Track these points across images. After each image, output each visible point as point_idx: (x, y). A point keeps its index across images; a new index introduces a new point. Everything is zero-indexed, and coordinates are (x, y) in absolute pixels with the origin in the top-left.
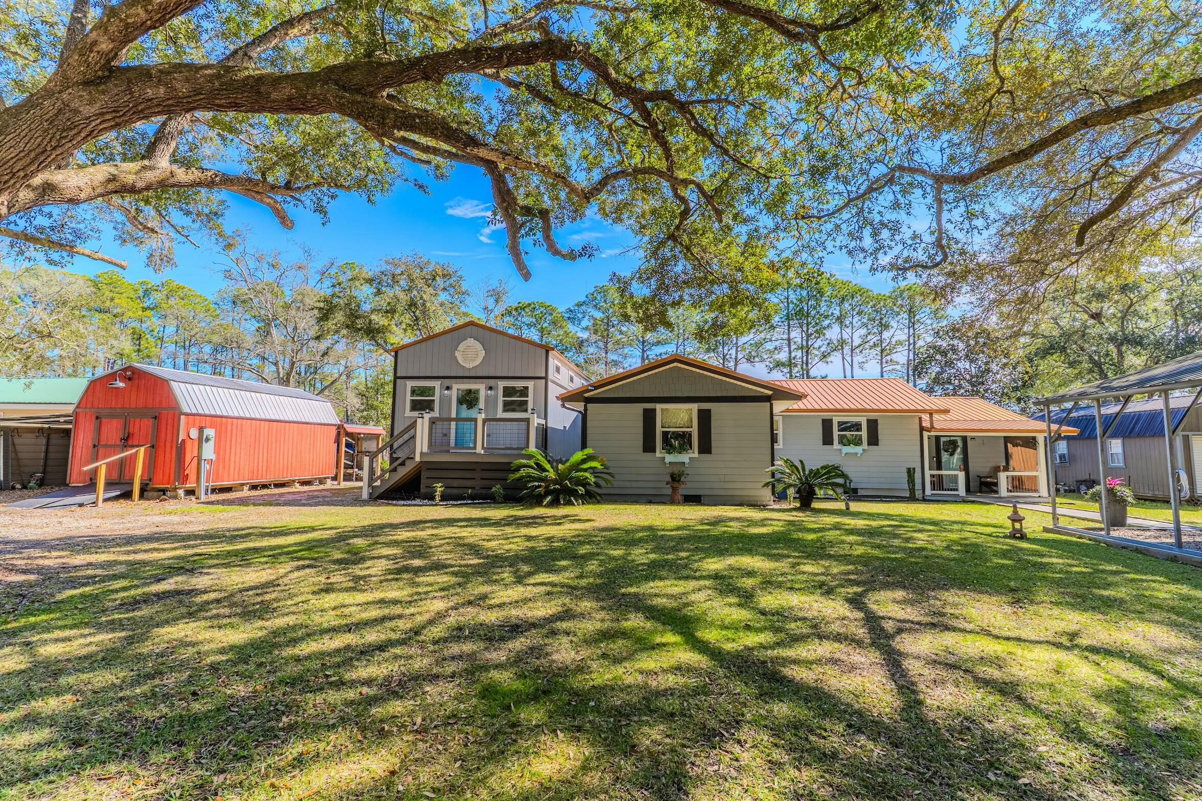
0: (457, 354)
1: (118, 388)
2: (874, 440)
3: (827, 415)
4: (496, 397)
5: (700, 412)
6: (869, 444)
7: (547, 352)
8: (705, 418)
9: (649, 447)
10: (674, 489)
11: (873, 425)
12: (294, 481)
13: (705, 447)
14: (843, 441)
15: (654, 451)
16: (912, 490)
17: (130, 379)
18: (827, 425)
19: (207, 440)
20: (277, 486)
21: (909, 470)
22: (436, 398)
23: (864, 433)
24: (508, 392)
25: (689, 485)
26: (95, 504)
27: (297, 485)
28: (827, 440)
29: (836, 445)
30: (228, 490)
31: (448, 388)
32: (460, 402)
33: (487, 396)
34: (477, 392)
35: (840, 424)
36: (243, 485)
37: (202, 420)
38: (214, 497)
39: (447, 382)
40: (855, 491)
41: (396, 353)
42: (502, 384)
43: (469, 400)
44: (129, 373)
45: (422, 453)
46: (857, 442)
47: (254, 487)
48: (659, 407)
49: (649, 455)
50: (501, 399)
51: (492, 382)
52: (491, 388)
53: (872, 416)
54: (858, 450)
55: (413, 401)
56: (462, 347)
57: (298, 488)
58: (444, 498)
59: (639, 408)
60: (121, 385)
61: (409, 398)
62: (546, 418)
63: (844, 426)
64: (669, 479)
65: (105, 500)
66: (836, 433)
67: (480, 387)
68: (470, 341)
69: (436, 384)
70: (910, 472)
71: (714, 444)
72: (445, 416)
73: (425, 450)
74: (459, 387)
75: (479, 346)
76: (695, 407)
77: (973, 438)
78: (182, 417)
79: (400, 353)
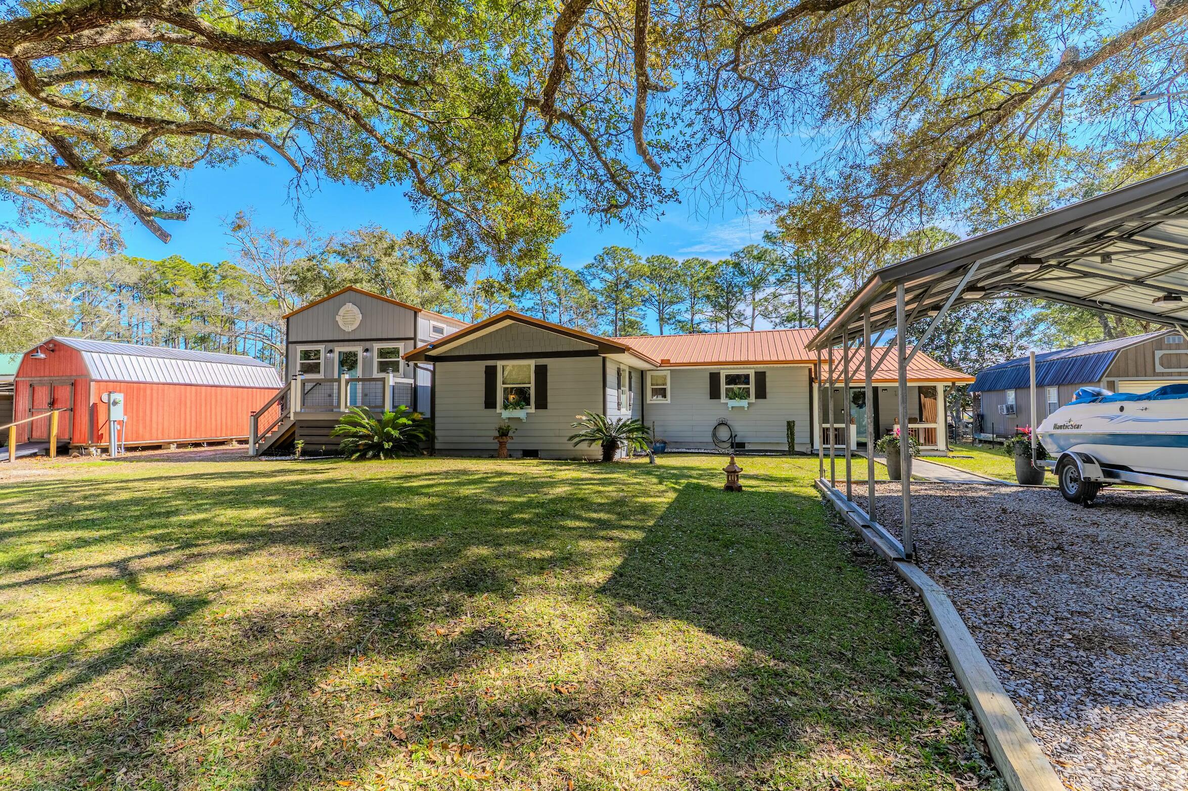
0: (338, 318)
1: (40, 359)
2: (761, 393)
3: (714, 369)
4: (372, 358)
5: (537, 367)
6: (756, 398)
7: (416, 314)
8: (541, 373)
9: (490, 403)
10: (502, 444)
11: (761, 377)
12: (231, 440)
13: (542, 404)
14: (732, 395)
15: (495, 407)
16: (791, 444)
17: (53, 351)
18: (714, 378)
19: (115, 403)
20: (210, 444)
21: (789, 423)
22: (322, 361)
23: (752, 386)
24: (382, 353)
25: (515, 440)
26: (9, 460)
27: (234, 443)
28: (715, 394)
29: (723, 399)
30: (158, 447)
31: (331, 351)
32: (342, 363)
33: (364, 358)
34: (355, 355)
35: (727, 377)
36: (170, 443)
37: (113, 385)
38: (129, 454)
39: (330, 346)
40: (742, 445)
41: (288, 319)
42: (377, 346)
43: (348, 361)
44: (51, 346)
45: (295, 413)
46: (745, 395)
47: (180, 445)
48: (500, 364)
49: (490, 411)
50: (376, 360)
51: (368, 345)
52: (367, 350)
53: (761, 368)
54: (744, 403)
55: (302, 364)
56: (342, 311)
57: (236, 445)
58: (304, 453)
59: (482, 365)
60: (42, 356)
61: (299, 362)
62: (415, 378)
63: (732, 380)
64: (497, 434)
65: (17, 458)
66: (723, 387)
67: (358, 349)
68: (349, 306)
69: (321, 347)
70: (790, 426)
71: (549, 399)
72: (329, 377)
73: (298, 409)
74: (339, 349)
75: (356, 310)
76: (532, 363)
77: (885, 389)
78: (92, 384)
79: (291, 319)
